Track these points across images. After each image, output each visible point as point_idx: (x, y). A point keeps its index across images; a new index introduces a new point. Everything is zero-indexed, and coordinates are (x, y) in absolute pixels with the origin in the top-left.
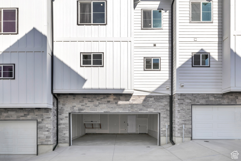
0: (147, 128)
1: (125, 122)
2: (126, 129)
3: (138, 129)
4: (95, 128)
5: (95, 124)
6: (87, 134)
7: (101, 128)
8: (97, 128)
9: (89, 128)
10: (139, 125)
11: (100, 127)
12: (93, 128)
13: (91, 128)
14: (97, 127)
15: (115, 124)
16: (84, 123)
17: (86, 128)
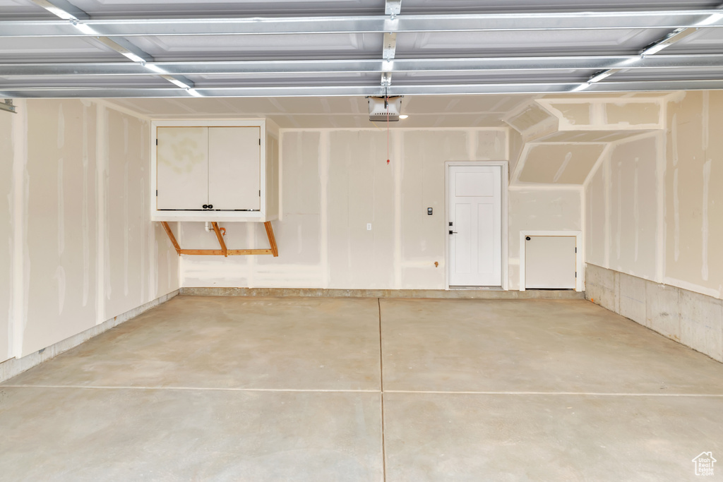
0: (581, 258)
1: (430, 213)
2: (442, 264)
3: (520, 262)
4: (238, 252)
5: (242, 225)
6: (183, 294)
7: (276, 254)
8: (250, 252)
9: (200, 252)
10: (529, 234)
11: (267, 246)
12: (224, 251)
13: (213, 252)
14: (251, 246)
15: (369, 227)
16: (156, 216)
17: (179, 251)
